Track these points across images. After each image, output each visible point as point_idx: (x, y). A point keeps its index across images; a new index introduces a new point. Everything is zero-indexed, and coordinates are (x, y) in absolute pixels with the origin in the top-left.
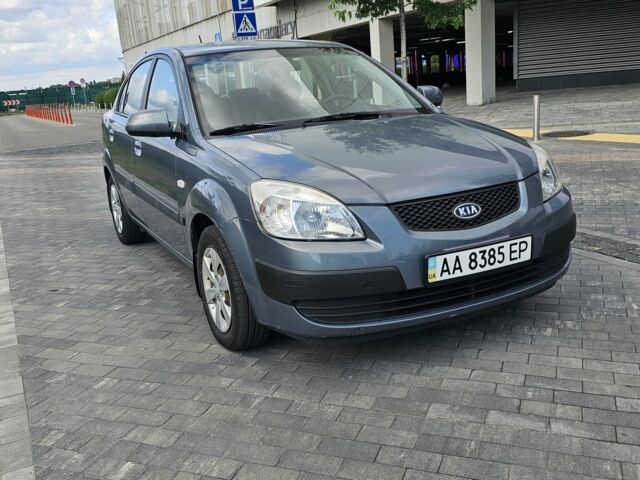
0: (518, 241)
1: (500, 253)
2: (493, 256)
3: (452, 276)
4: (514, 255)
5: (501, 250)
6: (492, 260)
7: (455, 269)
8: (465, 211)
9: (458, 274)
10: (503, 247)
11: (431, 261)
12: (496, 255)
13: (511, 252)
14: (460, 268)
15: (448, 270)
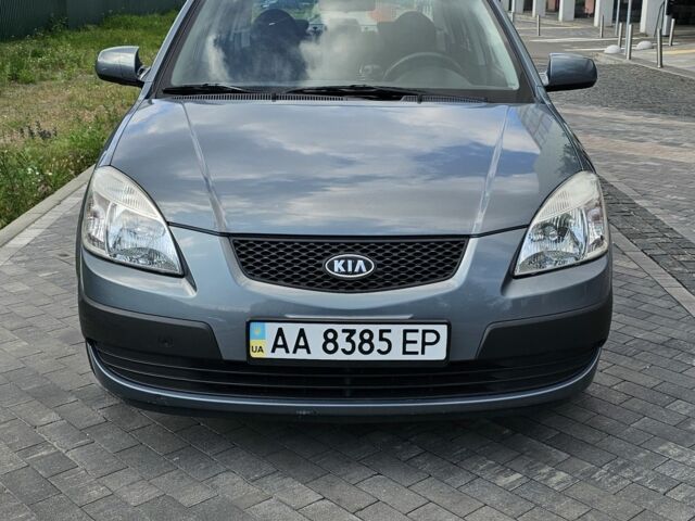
0: (421, 328)
1: (381, 339)
2: (369, 341)
3: (291, 356)
4: (409, 348)
5: (385, 335)
6: (366, 347)
7: (297, 346)
8: (345, 266)
9: (302, 354)
10: (389, 331)
11: (255, 328)
12: (376, 340)
13: (405, 342)
14: (306, 347)
15: (285, 346)
